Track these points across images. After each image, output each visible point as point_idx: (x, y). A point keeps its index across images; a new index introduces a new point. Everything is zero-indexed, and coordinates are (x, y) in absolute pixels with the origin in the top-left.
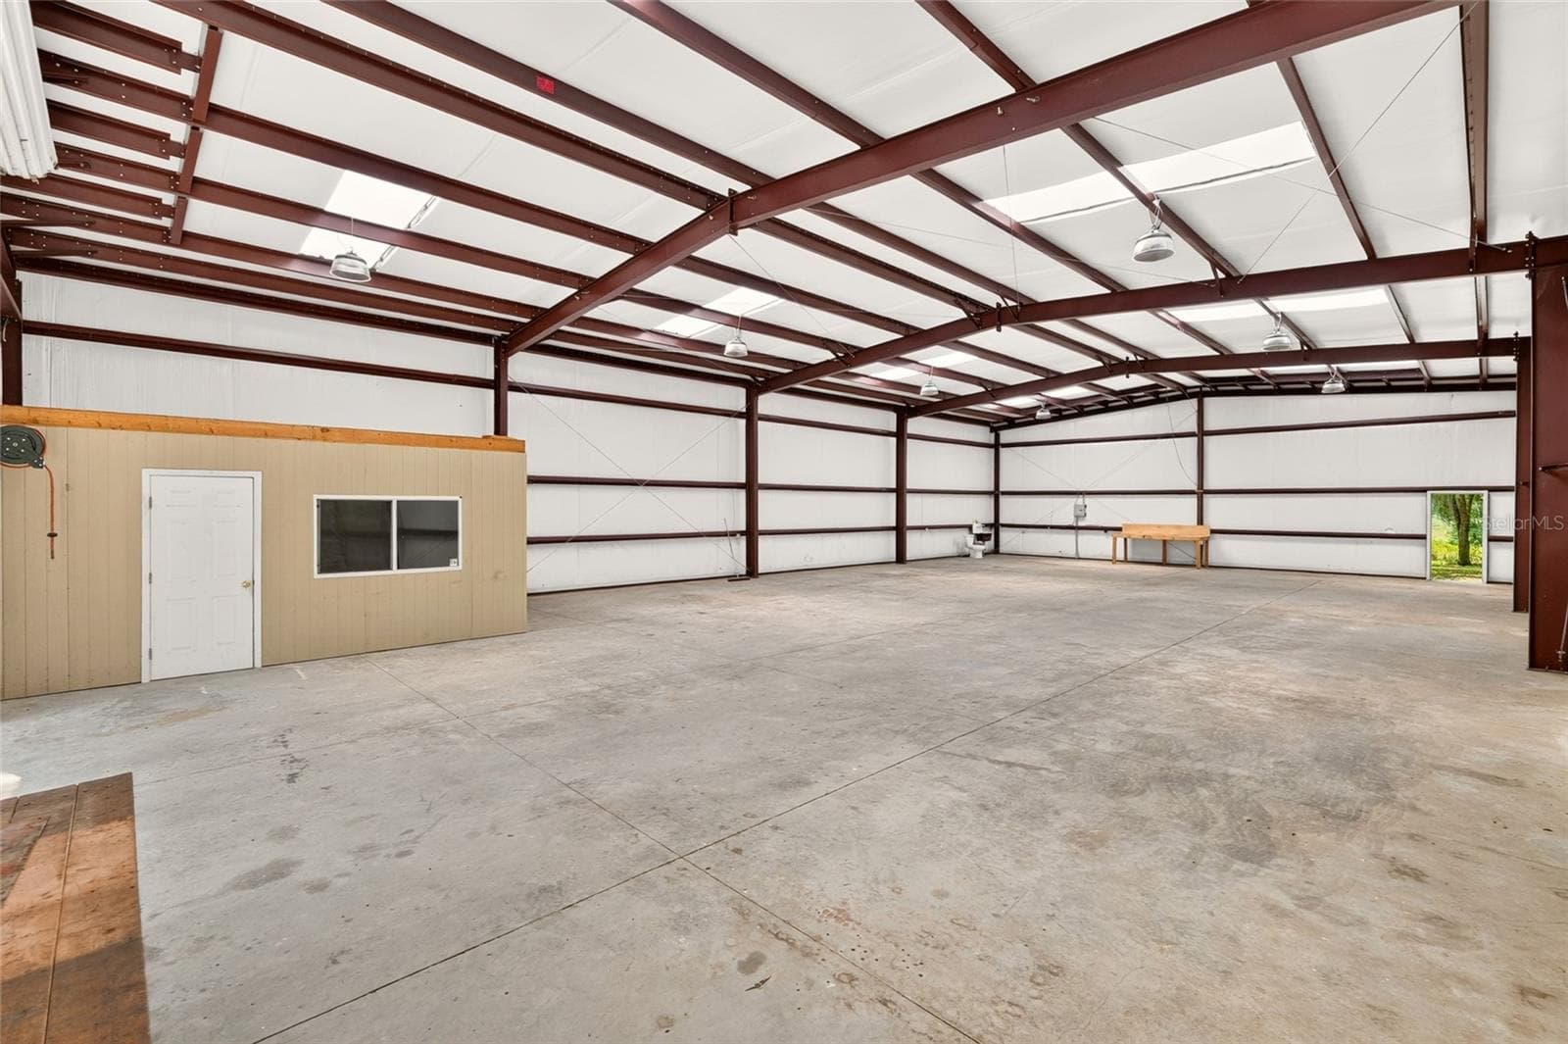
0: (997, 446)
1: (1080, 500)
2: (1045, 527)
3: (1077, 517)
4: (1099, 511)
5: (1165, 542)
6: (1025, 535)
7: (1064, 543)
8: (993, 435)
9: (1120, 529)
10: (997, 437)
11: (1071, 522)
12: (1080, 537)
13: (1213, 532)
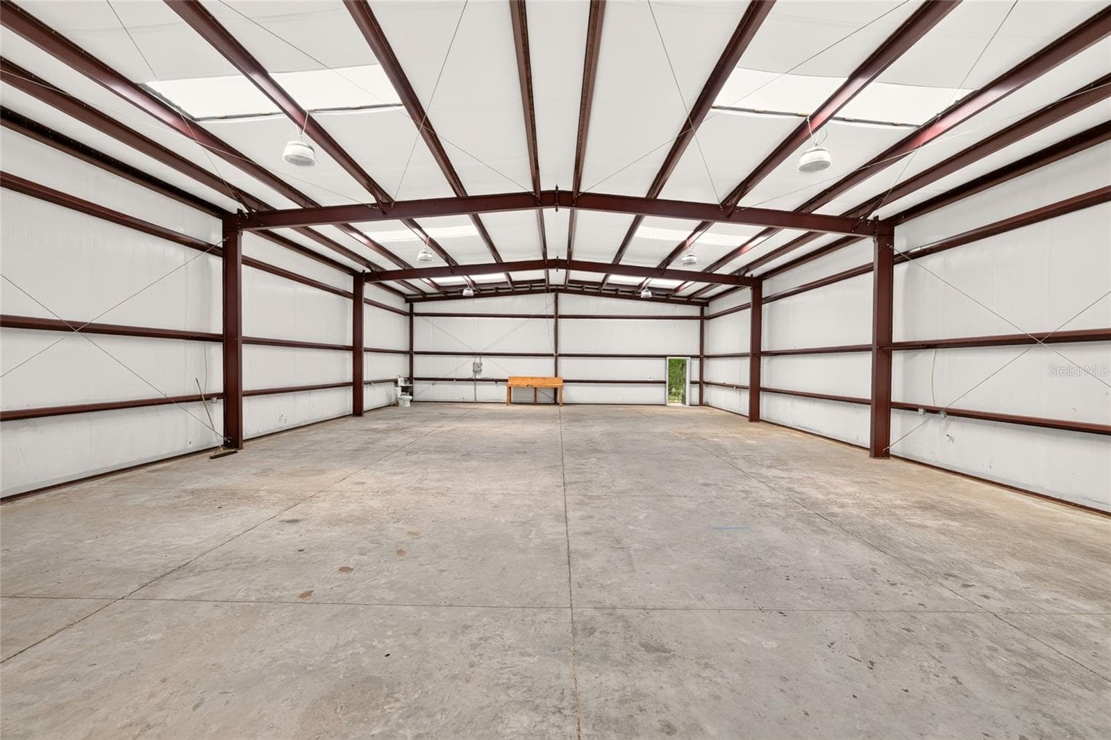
0: (411, 314)
1: (477, 360)
2: (451, 380)
3: (475, 372)
4: (490, 368)
5: (535, 388)
6: (435, 386)
7: (466, 392)
8: (408, 305)
9: (507, 381)
10: (412, 307)
11: (470, 375)
12: (477, 387)
13: (565, 381)
